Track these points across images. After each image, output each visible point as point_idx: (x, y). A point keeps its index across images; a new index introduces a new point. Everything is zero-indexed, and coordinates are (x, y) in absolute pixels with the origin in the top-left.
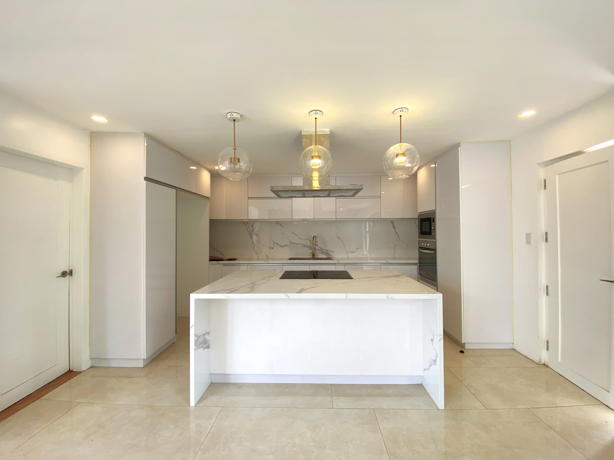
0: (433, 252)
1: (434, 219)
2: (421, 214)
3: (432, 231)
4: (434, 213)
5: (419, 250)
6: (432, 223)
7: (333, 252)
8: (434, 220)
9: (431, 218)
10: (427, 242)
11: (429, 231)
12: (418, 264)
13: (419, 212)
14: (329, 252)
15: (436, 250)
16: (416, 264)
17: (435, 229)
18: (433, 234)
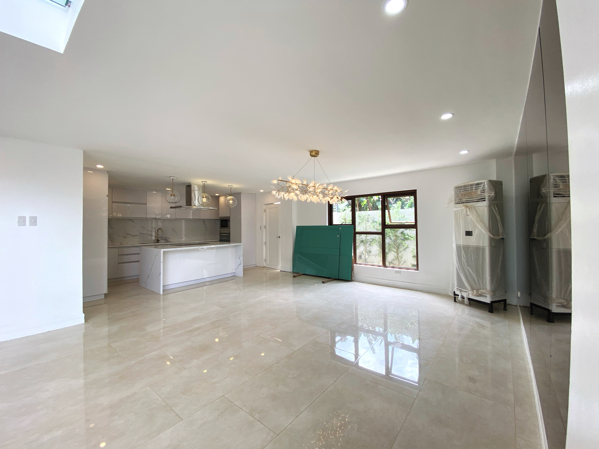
0: (228, 235)
2: (221, 218)
3: (228, 225)
4: (229, 218)
5: (220, 234)
6: (228, 222)
7: (170, 238)
8: (229, 221)
9: (227, 220)
10: (225, 230)
11: (226, 225)
12: (219, 241)
13: (220, 216)
14: (168, 239)
15: (230, 233)
17: (229, 225)
18: (228, 227)
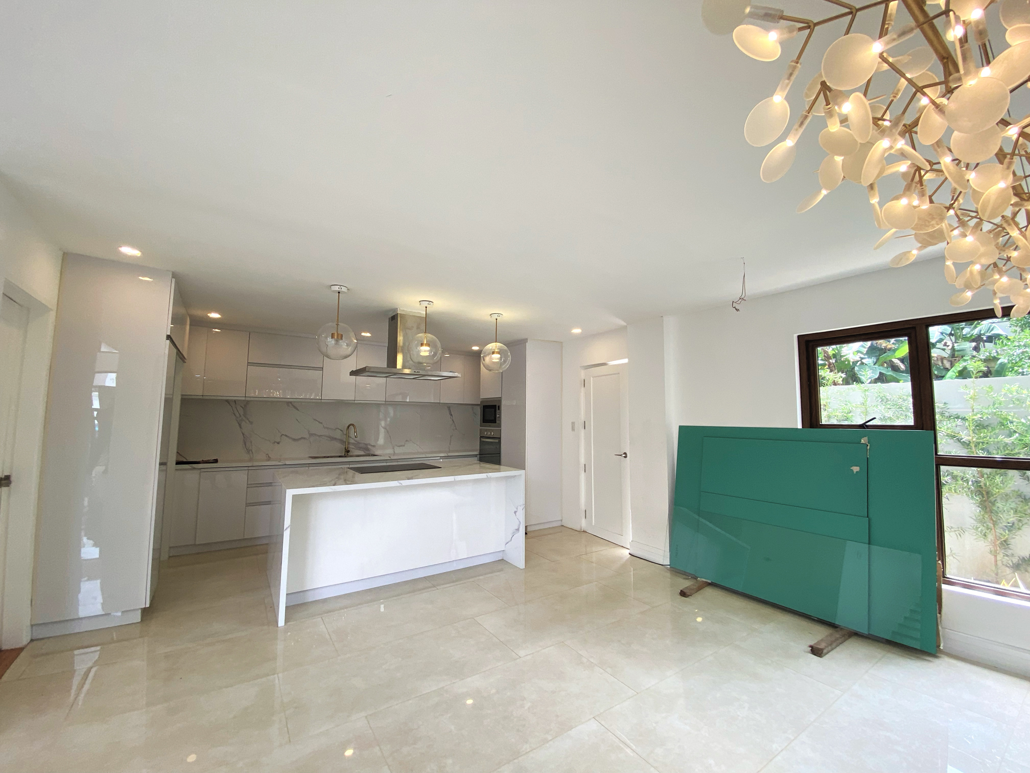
0: (497, 441)
1: (499, 407)
2: (483, 401)
3: (497, 419)
4: (499, 400)
5: (480, 439)
6: (497, 411)
7: (374, 446)
8: (499, 409)
9: (496, 405)
10: (490, 430)
11: (493, 418)
12: (478, 456)
13: (482, 397)
14: (369, 447)
15: (500, 438)
16: (476, 456)
17: (500, 417)
18: (497, 422)
